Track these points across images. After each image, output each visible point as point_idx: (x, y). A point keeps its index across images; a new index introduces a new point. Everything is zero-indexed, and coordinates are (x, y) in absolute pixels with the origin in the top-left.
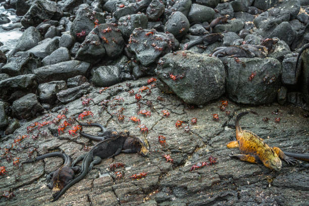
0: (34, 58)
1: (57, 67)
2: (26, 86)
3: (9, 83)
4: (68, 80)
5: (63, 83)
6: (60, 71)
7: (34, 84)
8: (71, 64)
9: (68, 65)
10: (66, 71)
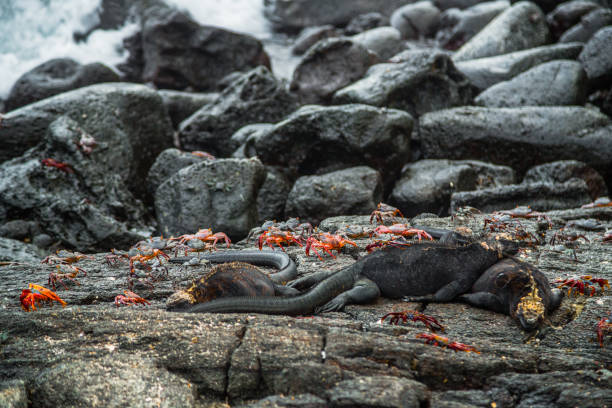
0: (446, 78)
1: (508, 120)
2: (362, 145)
3: (314, 121)
4: (530, 172)
5: (504, 173)
6: (513, 135)
7: (395, 149)
8: (566, 117)
9: (551, 119)
10: (533, 140)
